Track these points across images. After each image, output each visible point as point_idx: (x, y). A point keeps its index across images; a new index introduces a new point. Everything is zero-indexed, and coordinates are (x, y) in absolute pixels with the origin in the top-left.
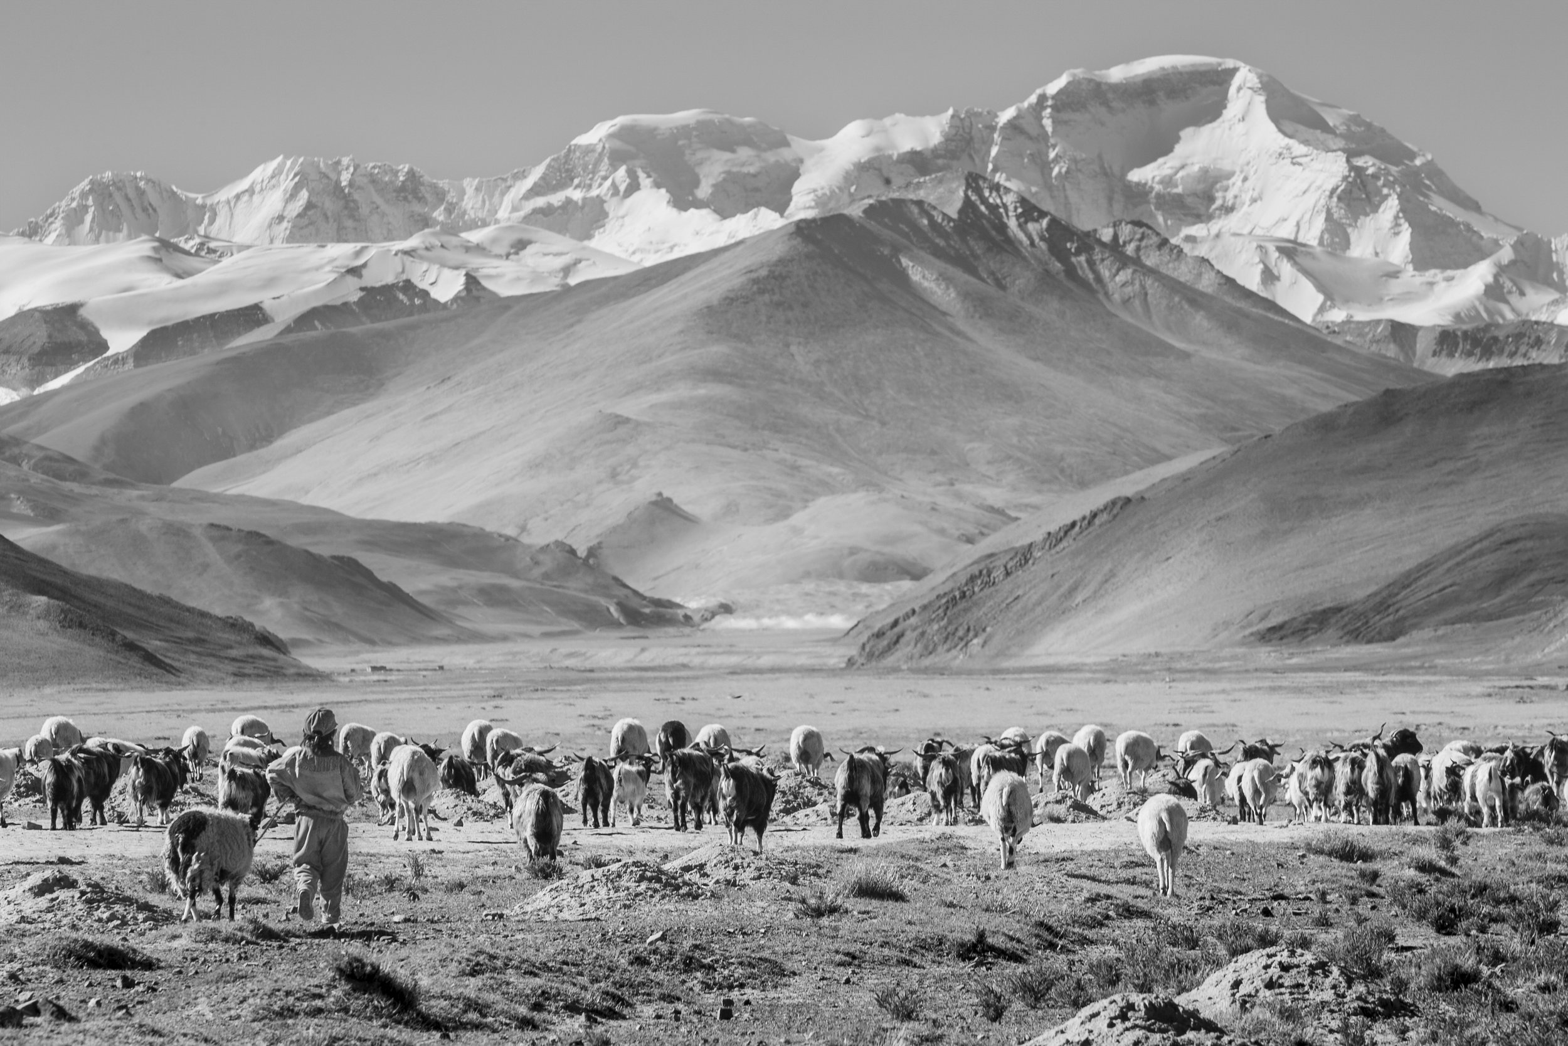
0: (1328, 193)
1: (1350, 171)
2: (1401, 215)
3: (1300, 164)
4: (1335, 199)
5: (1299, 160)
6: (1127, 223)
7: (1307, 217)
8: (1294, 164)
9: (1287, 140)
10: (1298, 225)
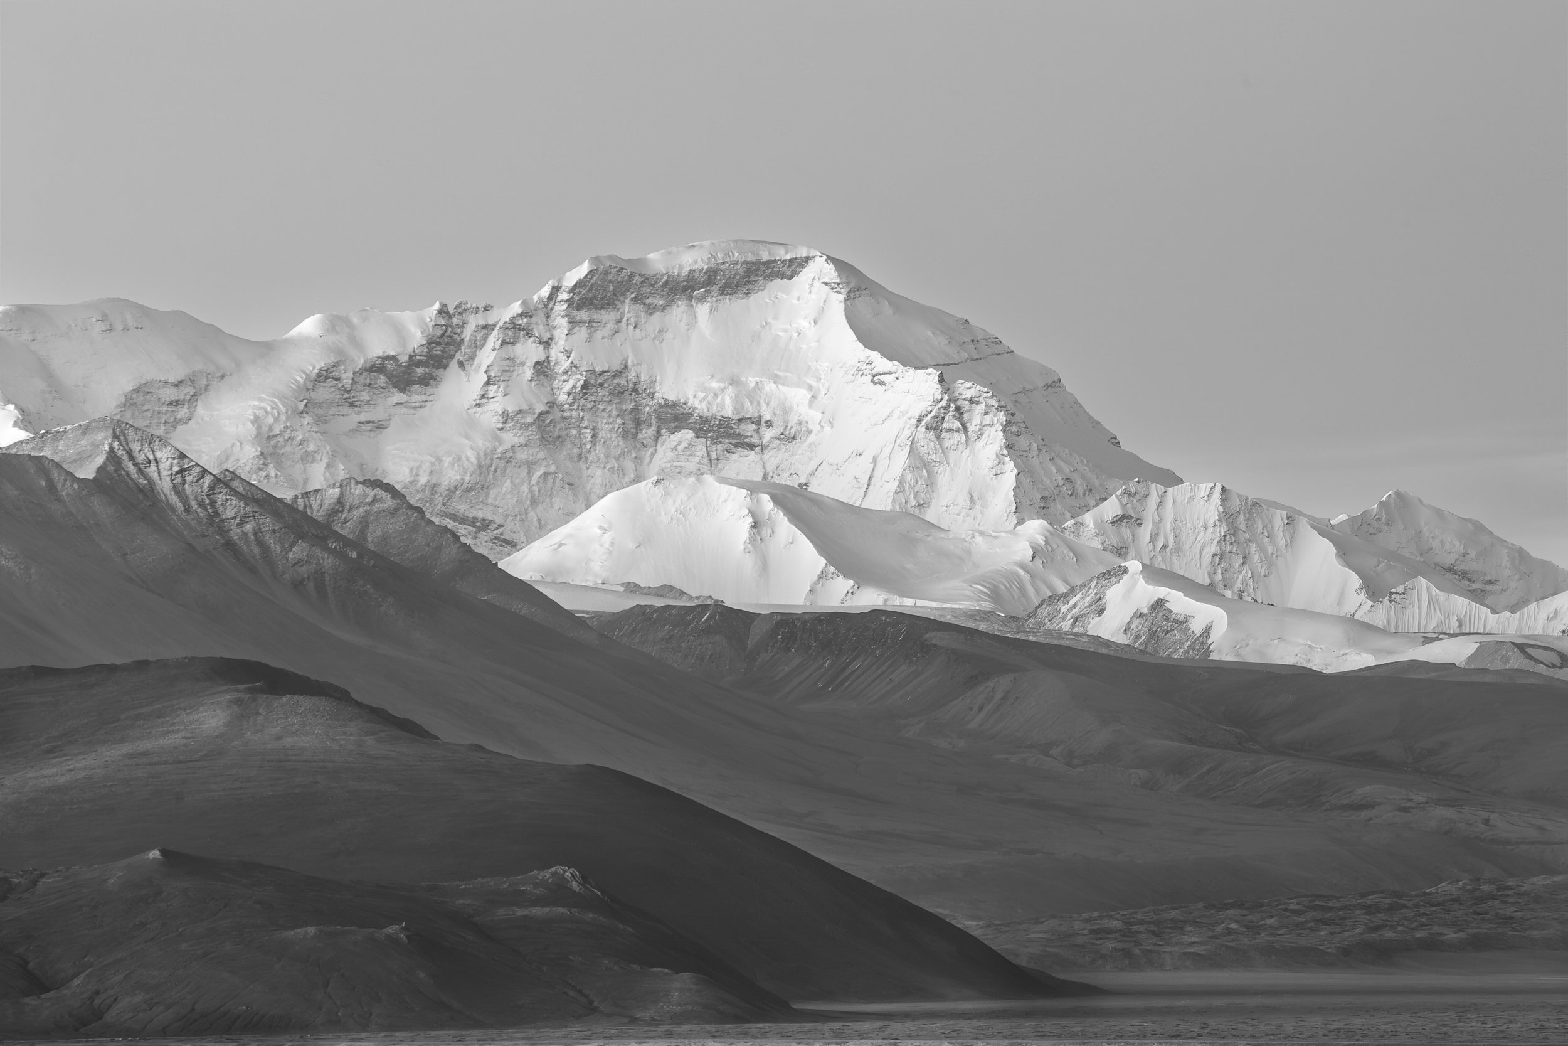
0: (914, 421)
1: (942, 393)
2: (1005, 452)
3: (883, 383)
4: (922, 429)
5: (882, 378)
6: (358, 482)
7: (887, 450)
8: (875, 383)
9: (868, 352)
10: (875, 461)
